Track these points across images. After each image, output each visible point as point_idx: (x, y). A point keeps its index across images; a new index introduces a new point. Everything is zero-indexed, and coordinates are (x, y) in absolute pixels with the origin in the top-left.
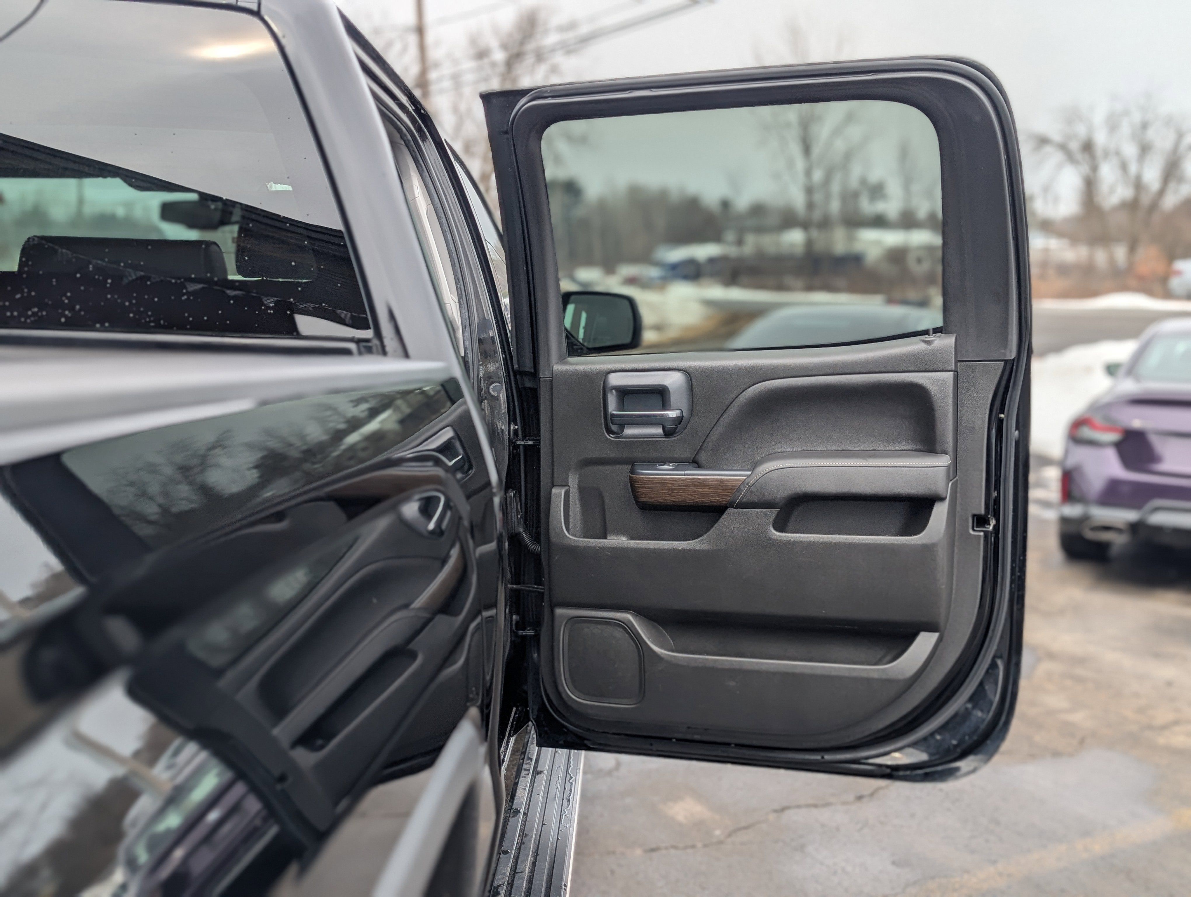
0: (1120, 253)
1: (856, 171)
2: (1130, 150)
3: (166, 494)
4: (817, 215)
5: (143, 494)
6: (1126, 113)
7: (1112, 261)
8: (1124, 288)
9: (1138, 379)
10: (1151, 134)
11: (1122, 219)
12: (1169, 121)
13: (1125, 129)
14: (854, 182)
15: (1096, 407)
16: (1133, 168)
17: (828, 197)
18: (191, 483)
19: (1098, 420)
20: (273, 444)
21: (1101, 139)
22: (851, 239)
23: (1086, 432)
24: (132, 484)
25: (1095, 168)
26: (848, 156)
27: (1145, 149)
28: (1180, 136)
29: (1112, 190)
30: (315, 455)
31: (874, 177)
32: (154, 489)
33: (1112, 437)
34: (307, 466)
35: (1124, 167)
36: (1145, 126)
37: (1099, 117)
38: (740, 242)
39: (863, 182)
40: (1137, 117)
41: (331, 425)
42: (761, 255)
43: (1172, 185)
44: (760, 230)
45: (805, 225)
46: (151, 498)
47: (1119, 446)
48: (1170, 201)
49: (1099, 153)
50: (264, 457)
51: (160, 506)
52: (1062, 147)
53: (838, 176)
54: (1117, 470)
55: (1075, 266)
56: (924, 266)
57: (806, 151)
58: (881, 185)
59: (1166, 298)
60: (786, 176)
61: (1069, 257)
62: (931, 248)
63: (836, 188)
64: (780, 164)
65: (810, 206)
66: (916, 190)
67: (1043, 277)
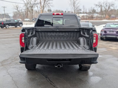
0: (104, 15)
2: (105, 6)
8: (105, 19)
11: (104, 12)
16: (105, 8)
19: (103, 30)
21: (102, 5)
22: (78, 15)
25: (102, 8)
26: (78, 7)
27: (106, 6)
28: (110, 4)
35: (105, 7)
36: (106, 3)
37: (102, 3)
47: (104, 32)
48: (109, 10)
52: (99, 6)
53: (77, 9)
54: (104, 33)
55: (100, 17)
56: (86, 17)
57: (74, 7)
58: (81, 9)
59: (109, 20)
60: (72, 9)
61: (99, 16)
62: (86, 15)
63: (77, 10)
64: (72, 8)
65: (74, 12)
66: (85, 10)
67: (97, 18)
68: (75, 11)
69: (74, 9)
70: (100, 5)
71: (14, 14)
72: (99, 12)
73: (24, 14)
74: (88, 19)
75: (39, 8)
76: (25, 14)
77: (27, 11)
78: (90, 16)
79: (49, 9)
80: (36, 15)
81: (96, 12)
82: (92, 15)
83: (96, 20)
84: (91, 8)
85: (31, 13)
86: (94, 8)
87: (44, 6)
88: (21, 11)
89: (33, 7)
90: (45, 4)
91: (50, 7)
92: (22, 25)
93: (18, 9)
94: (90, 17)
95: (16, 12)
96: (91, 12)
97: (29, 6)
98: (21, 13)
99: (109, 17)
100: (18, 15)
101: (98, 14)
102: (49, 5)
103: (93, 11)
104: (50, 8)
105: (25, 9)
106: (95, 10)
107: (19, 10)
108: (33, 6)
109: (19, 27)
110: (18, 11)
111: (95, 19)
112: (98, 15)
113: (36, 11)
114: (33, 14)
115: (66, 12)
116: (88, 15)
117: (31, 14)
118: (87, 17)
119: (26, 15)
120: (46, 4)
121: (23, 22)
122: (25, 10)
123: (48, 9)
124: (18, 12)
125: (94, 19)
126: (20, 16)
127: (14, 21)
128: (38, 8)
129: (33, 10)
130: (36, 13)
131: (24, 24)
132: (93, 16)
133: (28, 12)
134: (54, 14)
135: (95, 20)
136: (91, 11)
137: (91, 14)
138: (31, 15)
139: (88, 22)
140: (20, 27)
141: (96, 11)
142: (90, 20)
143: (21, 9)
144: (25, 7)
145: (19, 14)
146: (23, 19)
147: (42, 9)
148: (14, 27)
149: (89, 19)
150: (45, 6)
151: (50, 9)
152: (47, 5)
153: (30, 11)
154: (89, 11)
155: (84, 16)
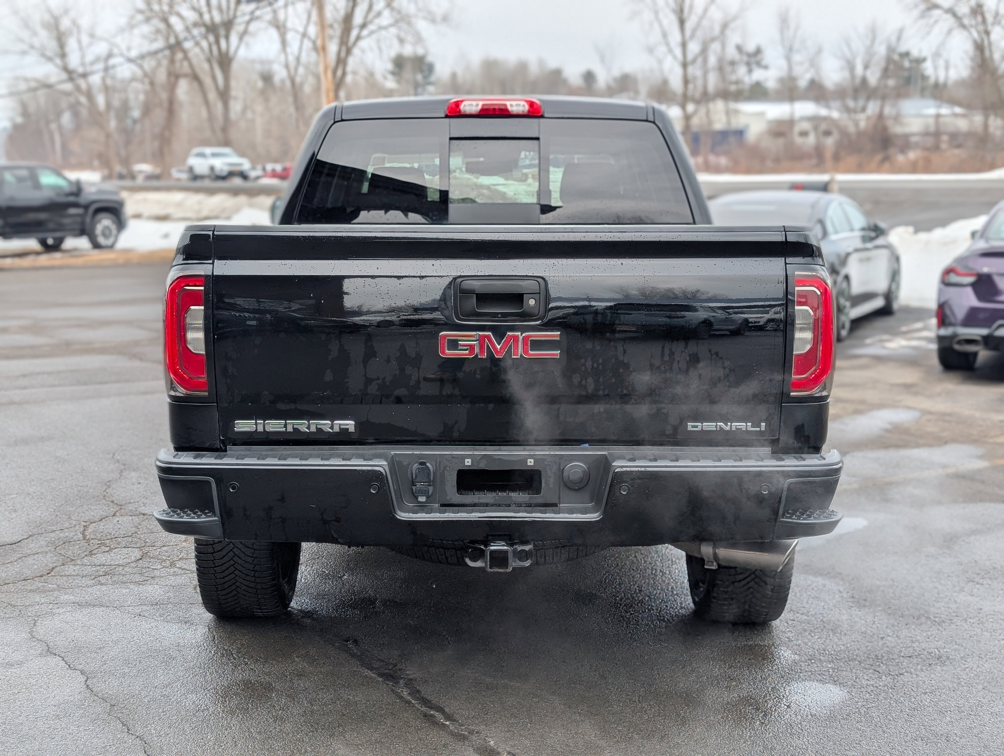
1: (734, 39)
9: (987, 240)
14: (731, 52)
15: (961, 260)
17: (705, 70)
19: (960, 269)
22: (730, 113)
23: (953, 278)
25: (986, 33)
26: (725, 26)
33: (970, 279)
39: (740, 50)
45: (683, 103)
47: (974, 285)
49: (990, 17)
52: (951, 11)
53: (715, 47)
54: (974, 302)
55: (970, 134)
56: (811, 140)
57: (682, 22)
58: (758, 51)
60: (663, 49)
61: (963, 125)
62: (815, 120)
63: (712, 60)
64: (656, 37)
65: (686, 81)
66: (797, 57)
67: (937, 148)
68: (695, 71)
69: (684, 45)
70: (963, 10)
71: (25, 113)
72: (961, 83)
73: (125, 107)
74: (837, 157)
75: (293, 38)
76: (147, 110)
77: (162, 76)
78: (863, 124)
79: (408, 50)
80: (259, 122)
81: (924, 78)
82: (881, 116)
83: (927, 169)
84: (873, 33)
85: (212, 96)
86: (900, 33)
87: (348, 19)
88: (96, 79)
89: (238, 28)
91: (422, 25)
92: (121, 224)
93: (63, 55)
94: (860, 134)
95: (49, 86)
96: (873, 78)
97: (191, 16)
98: (101, 100)
100: (66, 119)
101: (953, 102)
103: (886, 73)
104: (419, 39)
105: (147, 47)
106: (920, 61)
107: (74, 61)
108: (228, 25)
109: (83, 243)
110: (71, 74)
111: (912, 155)
112: (945, 110)
113: (267, 78)
114: (236, 107)
115: (589, 77)
116: (835, 114)
117: (206, 102)
118: (830, 142)
119: (159, 115)
121: (124, 195)
122: (149, 64)
123: (394, 50)
124: (68, 87)
125: (901, 158)
126: (93, 133)
127: (37, 186)
128: (284, 43)
129: (235, 66)
130: (263, 92)
131: (138, 216)
132: (897, 130)
133: (172, 87)
134: (457, 104)
135: (914, 168)
136: (866, 67)
137: (873, 108)
138: (211, 117)
139: (825, 188)
140: (96, 246)
141: (928, 68)
142: (860, 169)
143: (101, 48)
144: (146, 29)
145: (74, 108)
146: (126, 162)
147: (333, 48)
148: (32, 244)
149: (852, 160)
150: (358, 19)
151: (420, 51)
153: (195, 78)
154: (851, 67)
155: (797, 128)
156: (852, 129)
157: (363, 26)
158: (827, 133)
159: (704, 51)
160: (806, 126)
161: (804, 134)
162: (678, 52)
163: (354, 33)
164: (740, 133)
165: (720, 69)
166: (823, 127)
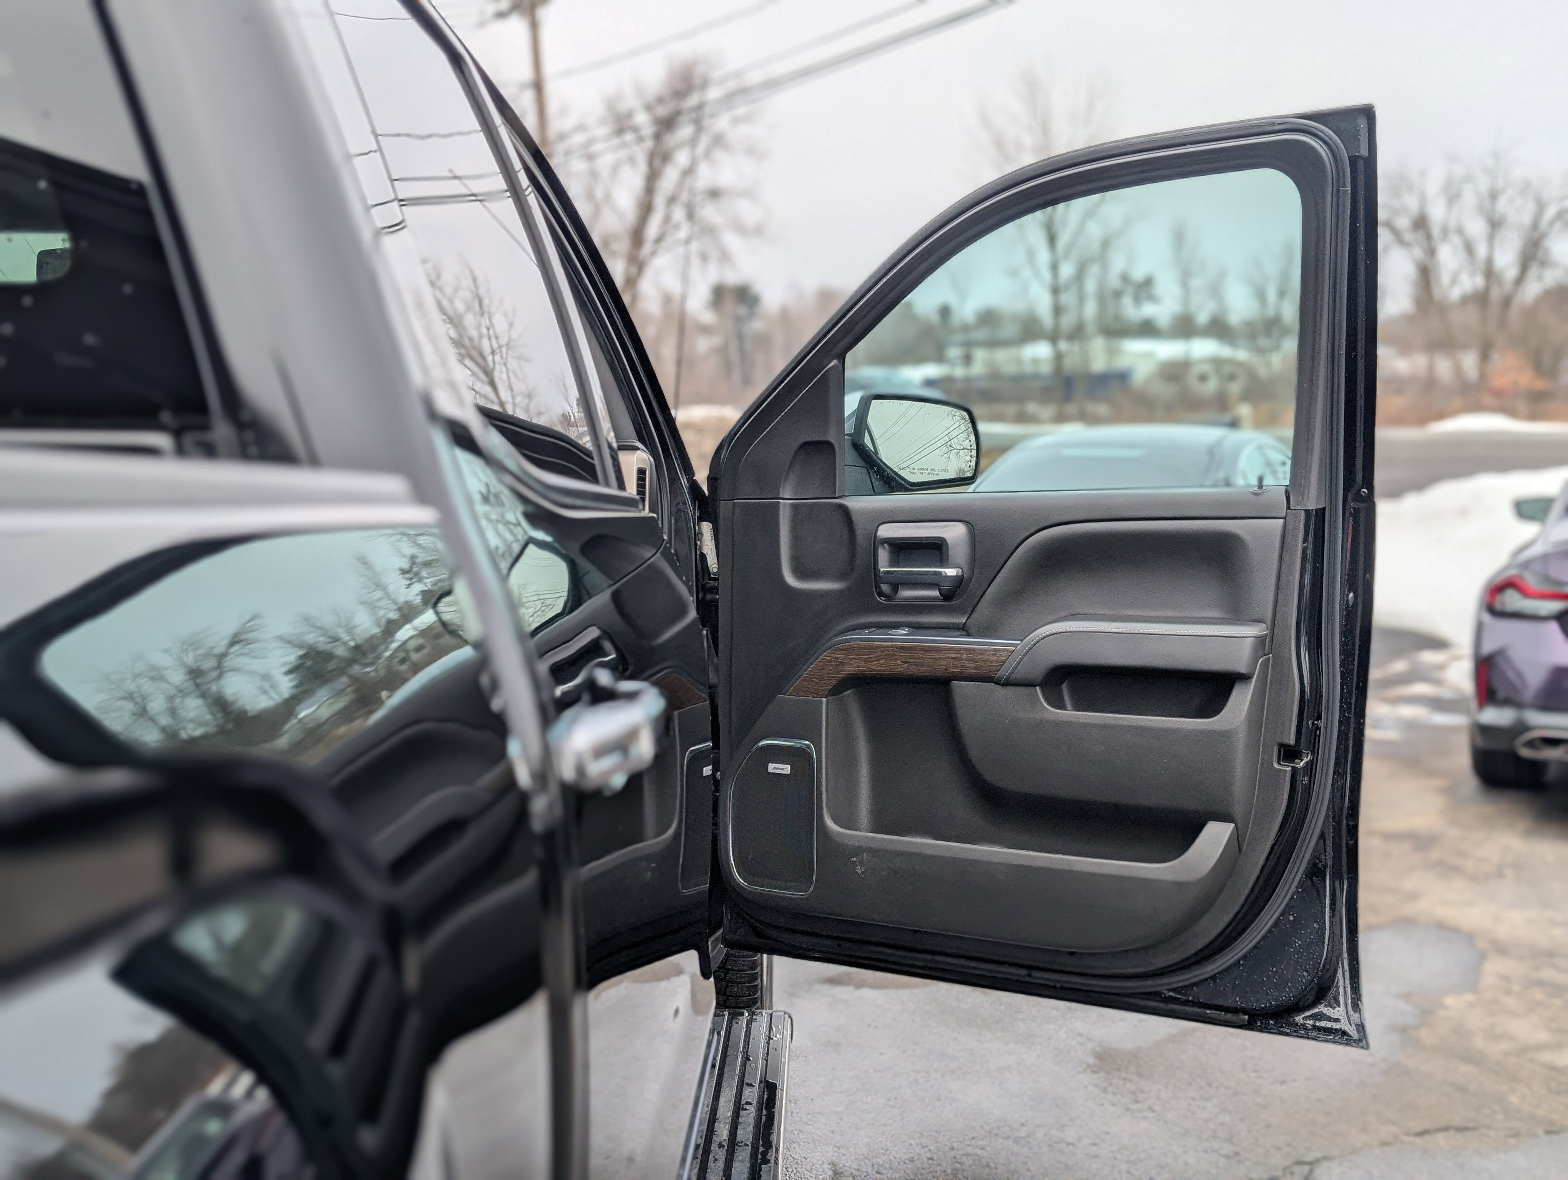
0: (1469, 362)
1: (1117, 264)
2: (1477, 227)
3: (173, 712)
4: (1068, 321)
5: (142, 713)
6: (1469, 178)
7: (1458, 371)
8: (1477, 408)
10: (1502, 205)
11: (1471, 316)
12: (1525, 188)
13: (1469, 199)
14: (1113, 281)
16: (1482, 251)
17: (1081, 299)
18: (203, 695)
19: (1531, 581)
20: (312, 638)
21: (1437, 213)
22: (1112, 352)
23: (1512, 600)
24: (129, 697)
25: (1431, 252)
26: (1106, 244)
27: (1495, 224)
28: (1541, 206)
29: (1454, 281)
30: (364, 654)
31: (1138, 274)
32: (156, 705)
34: (356, 669)
35: (1469, 248)
36: (1494, 195)
37: (1433, 186)
38: (968, 360)
39: (1125, 278)
40: (1483, 185)
41: (382, 613)
42: (995, 375)
43: (1533, 272)
44: (993, 344)
45: (1053, 338)
46: (152, 719)
48: (1532, 290)
49: (1436, 231)
50: (302, 657)
51: (163, 729)
53: (1094, 271)
56: (1212, 385)
57: (1052, 240)
58: (1149, 281)
59: (1534, 416)
60: (1027, 273)
62: (1218, 363)
63: (1091, 286)
65: (1058, 310)
66: (1196, 283)
68: (1068, 298)
69: (1054, 267)
78: (1276, 366)
79: (730, 278)
90: (659, 201)
94: (1273, 377)
99: (1540, 384)
102: (710, 213)
116: (1242, 356)
118: (1235, 388)
120: (672, 200)
123: (714, 277)
136: (1281, 296)
149: (1263, 410)
152: (679, 214)
154: (1261, 295)
155: (1195, 371)
156: (1262, 372)
157: (659, 240)
158: (1232, 377)
159: (1079, 276)
160: (1206, 368)
161: (1203, 378)
162: (1047, 275)
163: (647, 248)
164: (1123, 377)
165: (1101, 299)
166: (1227, 369)
